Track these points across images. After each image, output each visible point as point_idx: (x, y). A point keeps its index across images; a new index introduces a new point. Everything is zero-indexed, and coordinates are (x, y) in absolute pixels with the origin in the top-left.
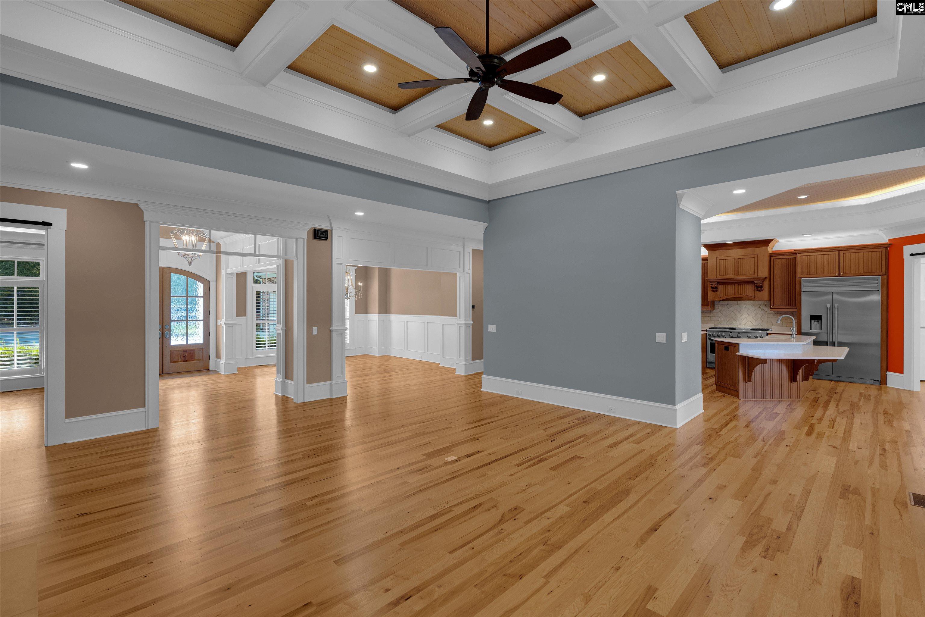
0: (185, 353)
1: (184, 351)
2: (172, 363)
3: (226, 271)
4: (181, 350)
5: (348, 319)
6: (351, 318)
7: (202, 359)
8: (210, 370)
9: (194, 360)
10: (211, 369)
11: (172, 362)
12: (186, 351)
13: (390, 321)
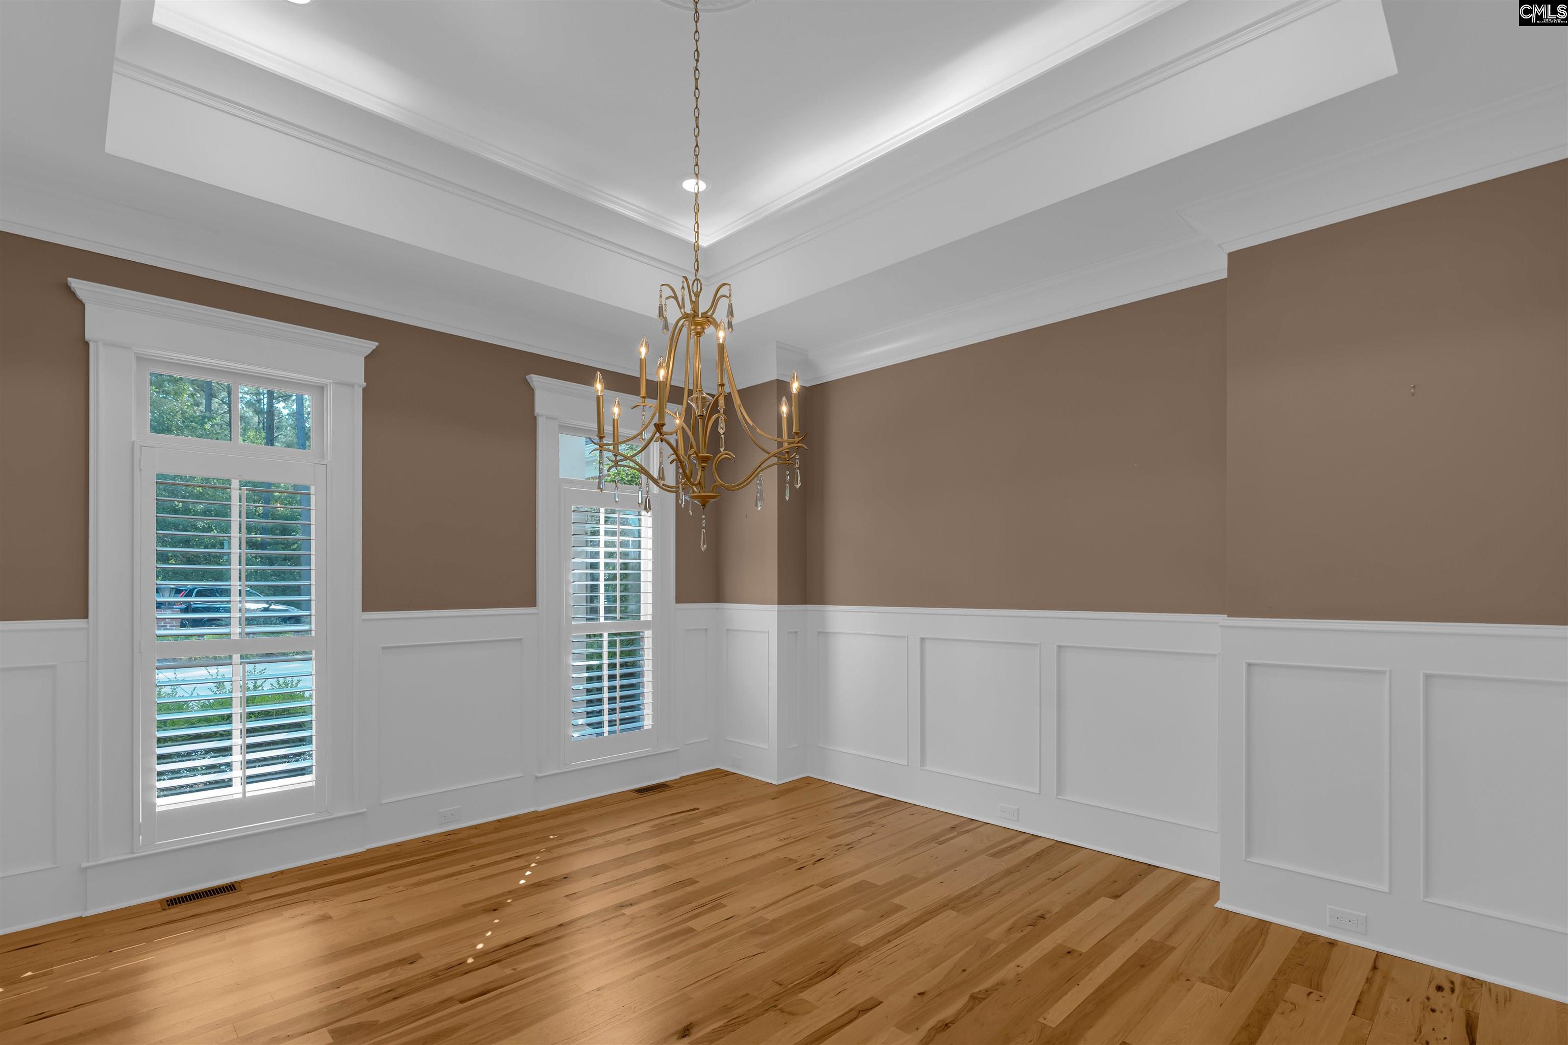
5: (647, 625)
6: (663, 624)
13: (824, 635)
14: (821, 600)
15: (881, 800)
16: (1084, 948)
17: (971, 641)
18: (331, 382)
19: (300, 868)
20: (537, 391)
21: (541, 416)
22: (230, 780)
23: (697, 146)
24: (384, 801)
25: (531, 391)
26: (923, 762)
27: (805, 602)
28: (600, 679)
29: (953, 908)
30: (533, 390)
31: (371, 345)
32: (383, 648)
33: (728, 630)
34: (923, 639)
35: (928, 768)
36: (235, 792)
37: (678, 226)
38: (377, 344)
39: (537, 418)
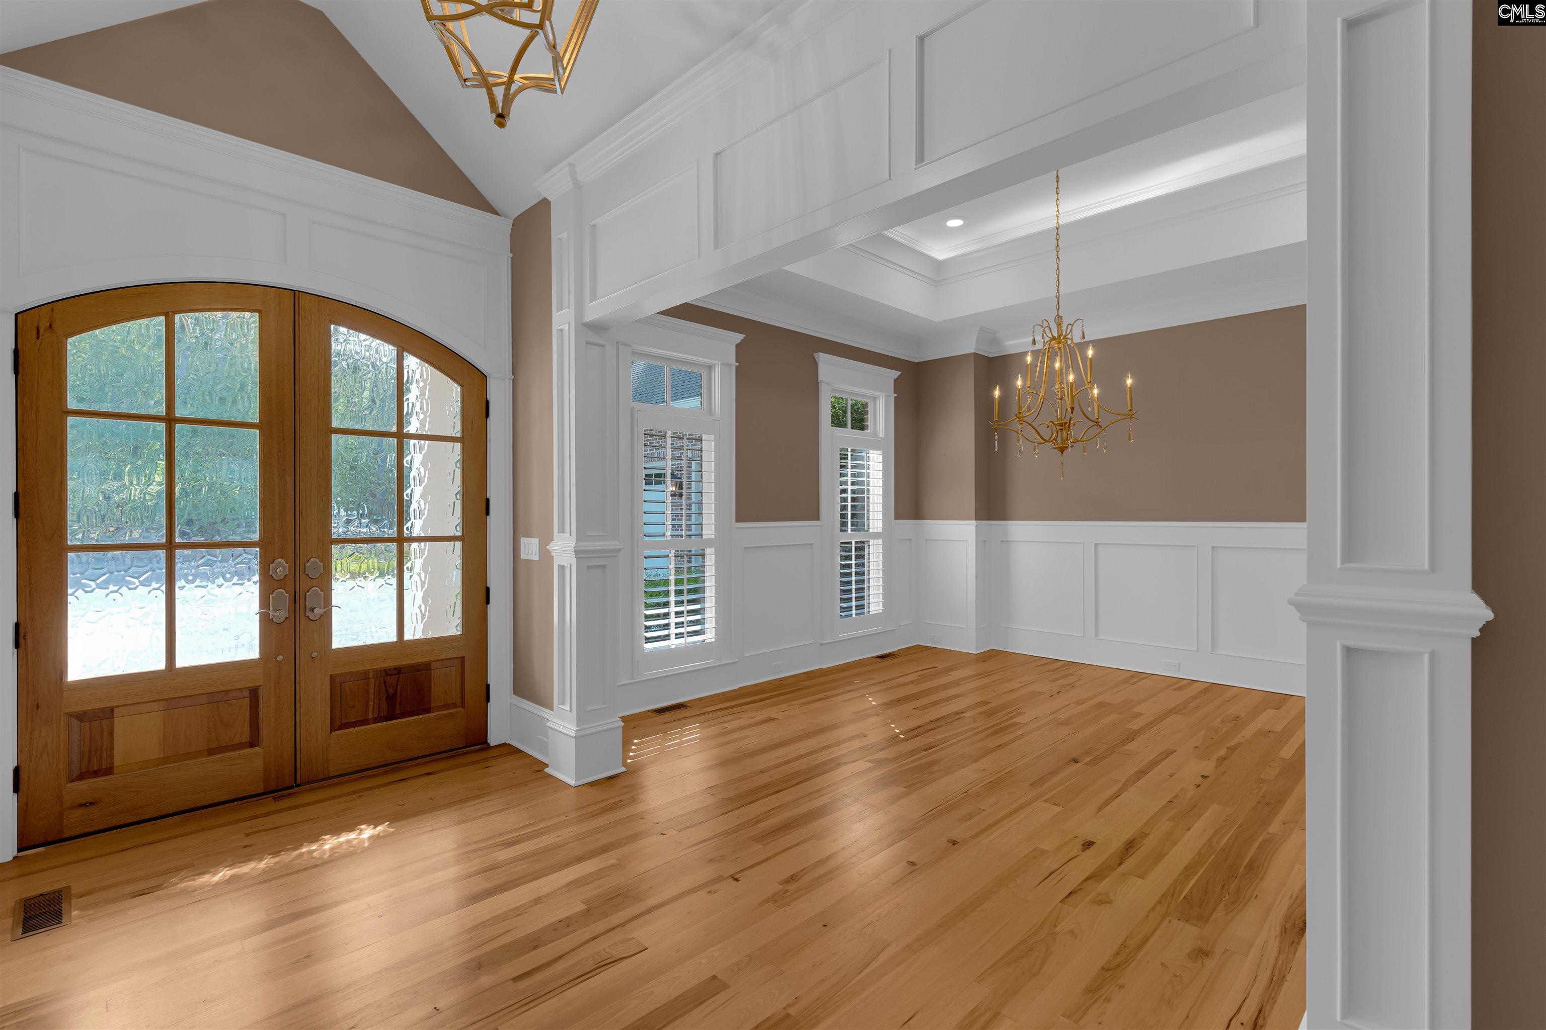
0: (391, 680)
1: (387, 672)
2: (340, 728)
3: (580, 310)
4: (376, 671)
5: (876, 536)
6: (886, 535)
7: (459, 703)
8: (488, 747)
9: (427, 711)
10: (494, 739)
11: (338, 724)
12: (398, 671)
13: (1006, 542)
14: (1004, 518)
15: (1062, 663)
16: (1279, 728)
17: (1137, 545)
18: (719, 363)
19: (724, 694)
20: (820, 364)
21: (823, 382)
22: (668, 635)
23: (1058, 234)
24: (746, 655)
25: (815, 364)
26: (1097, 634)
27: (989, 519)
28: (850, 574)
29: (1176, 713)
30: (817, 364)
31: (739, 337)
32: (745, 548)
33: (926, 540)
34: (1096, 544)
35: (1101, 637)
36: (674, 642)
37: (928, 248)
38: (745, 336)
39: (820, 384)
